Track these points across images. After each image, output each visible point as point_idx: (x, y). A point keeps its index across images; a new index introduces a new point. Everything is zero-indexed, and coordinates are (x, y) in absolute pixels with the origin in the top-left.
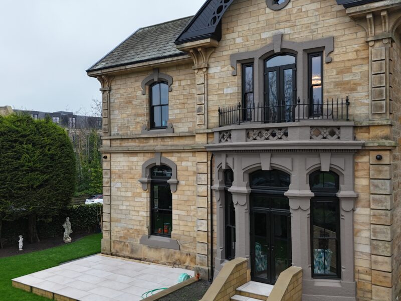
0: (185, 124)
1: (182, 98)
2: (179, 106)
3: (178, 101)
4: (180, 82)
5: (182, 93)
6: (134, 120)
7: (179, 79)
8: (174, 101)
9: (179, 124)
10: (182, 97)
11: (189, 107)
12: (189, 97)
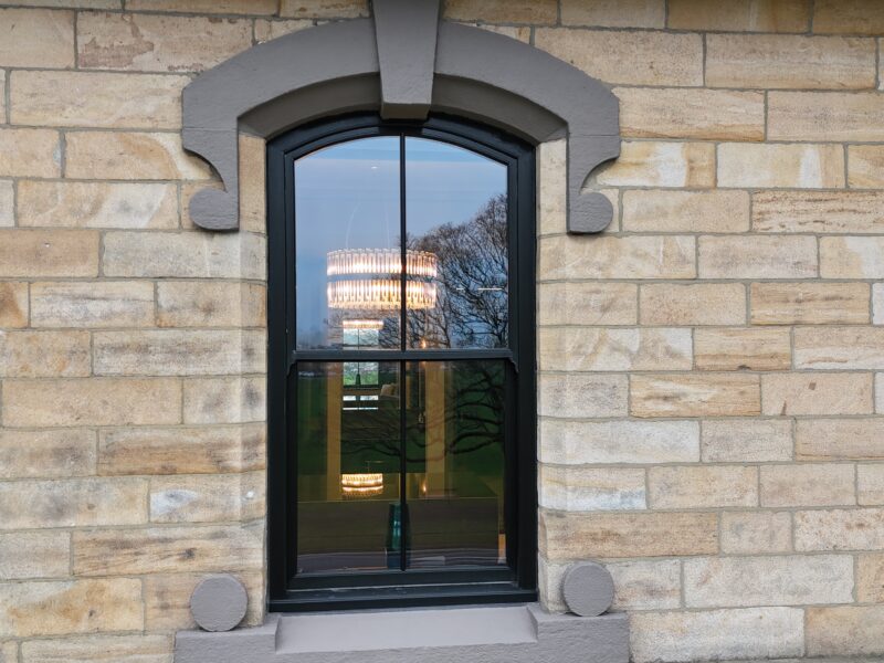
0: (765, 574)
1: (736, 316)
2: (698, 393)
3: (680, 340)
4: (703, 152)
5: (731, 260)
6: (60, 510)
7: (702, 122)
8: (632, 340)
9: (695, 569)
10: (730, 306)
11: (806, 404)
12: (815, 313)
